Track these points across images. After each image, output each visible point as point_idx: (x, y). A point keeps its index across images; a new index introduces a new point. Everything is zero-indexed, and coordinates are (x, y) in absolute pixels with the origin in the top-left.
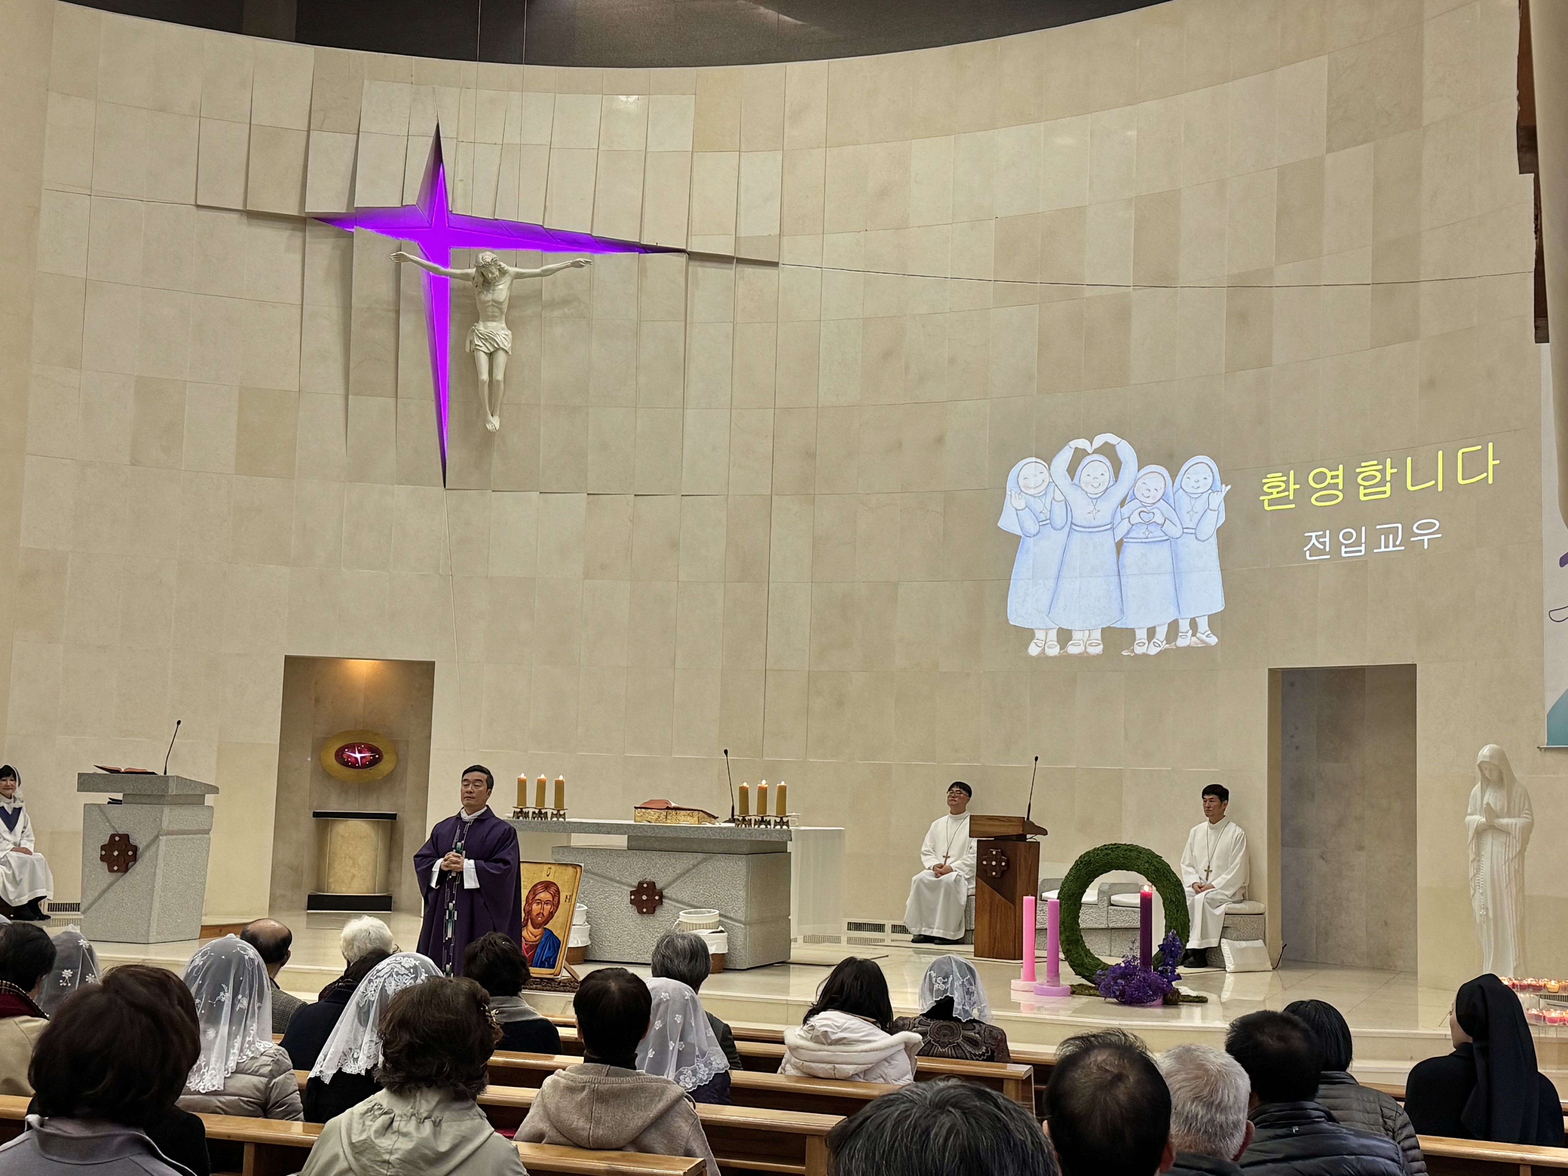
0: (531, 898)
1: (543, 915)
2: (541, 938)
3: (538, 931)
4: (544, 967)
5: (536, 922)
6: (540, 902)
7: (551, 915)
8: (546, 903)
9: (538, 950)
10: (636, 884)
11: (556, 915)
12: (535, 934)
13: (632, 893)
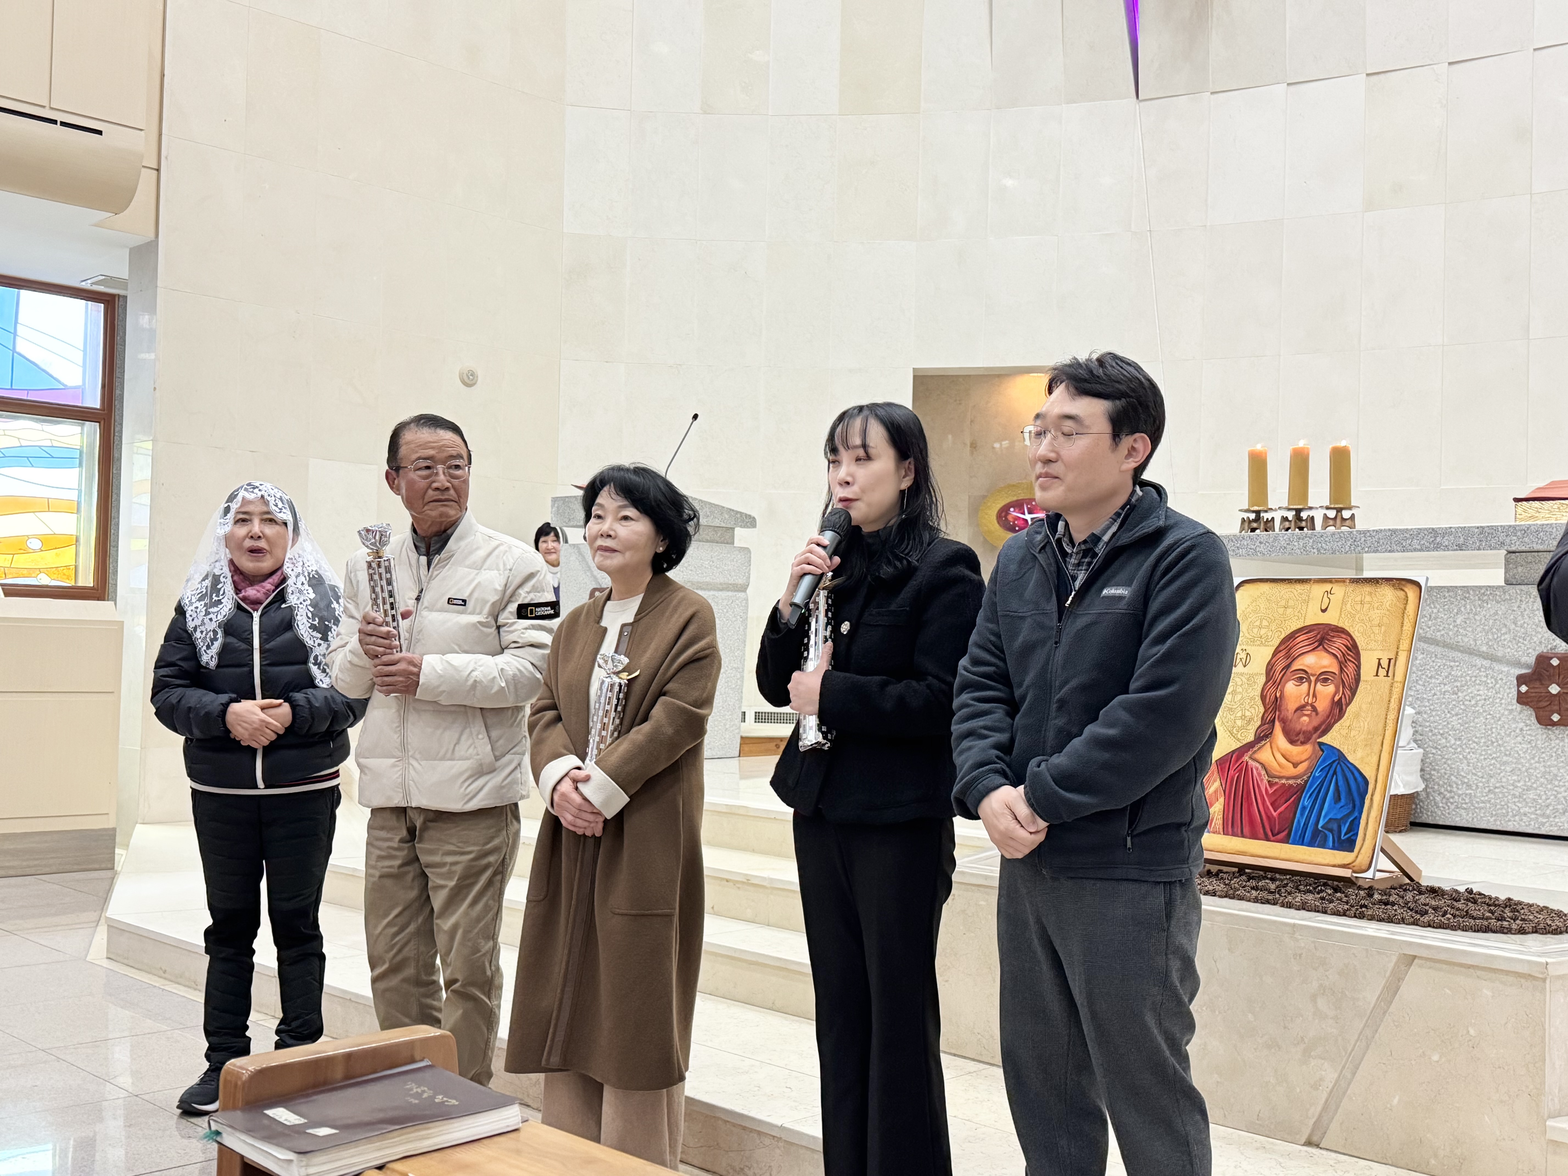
0: (1279, 668)
1: (1314, 709)
2: (1311, 770)
3: (1302, 752)
4: (1323, 846)
5: (1298, 727)
6: (1303, 677)
7: (1338, 709)
8: (1324, 678)
9: (1306, 801)
10: (1532, 660)
11: (1351, 710)
12: (1296, 759)
13: (1521, 680)
